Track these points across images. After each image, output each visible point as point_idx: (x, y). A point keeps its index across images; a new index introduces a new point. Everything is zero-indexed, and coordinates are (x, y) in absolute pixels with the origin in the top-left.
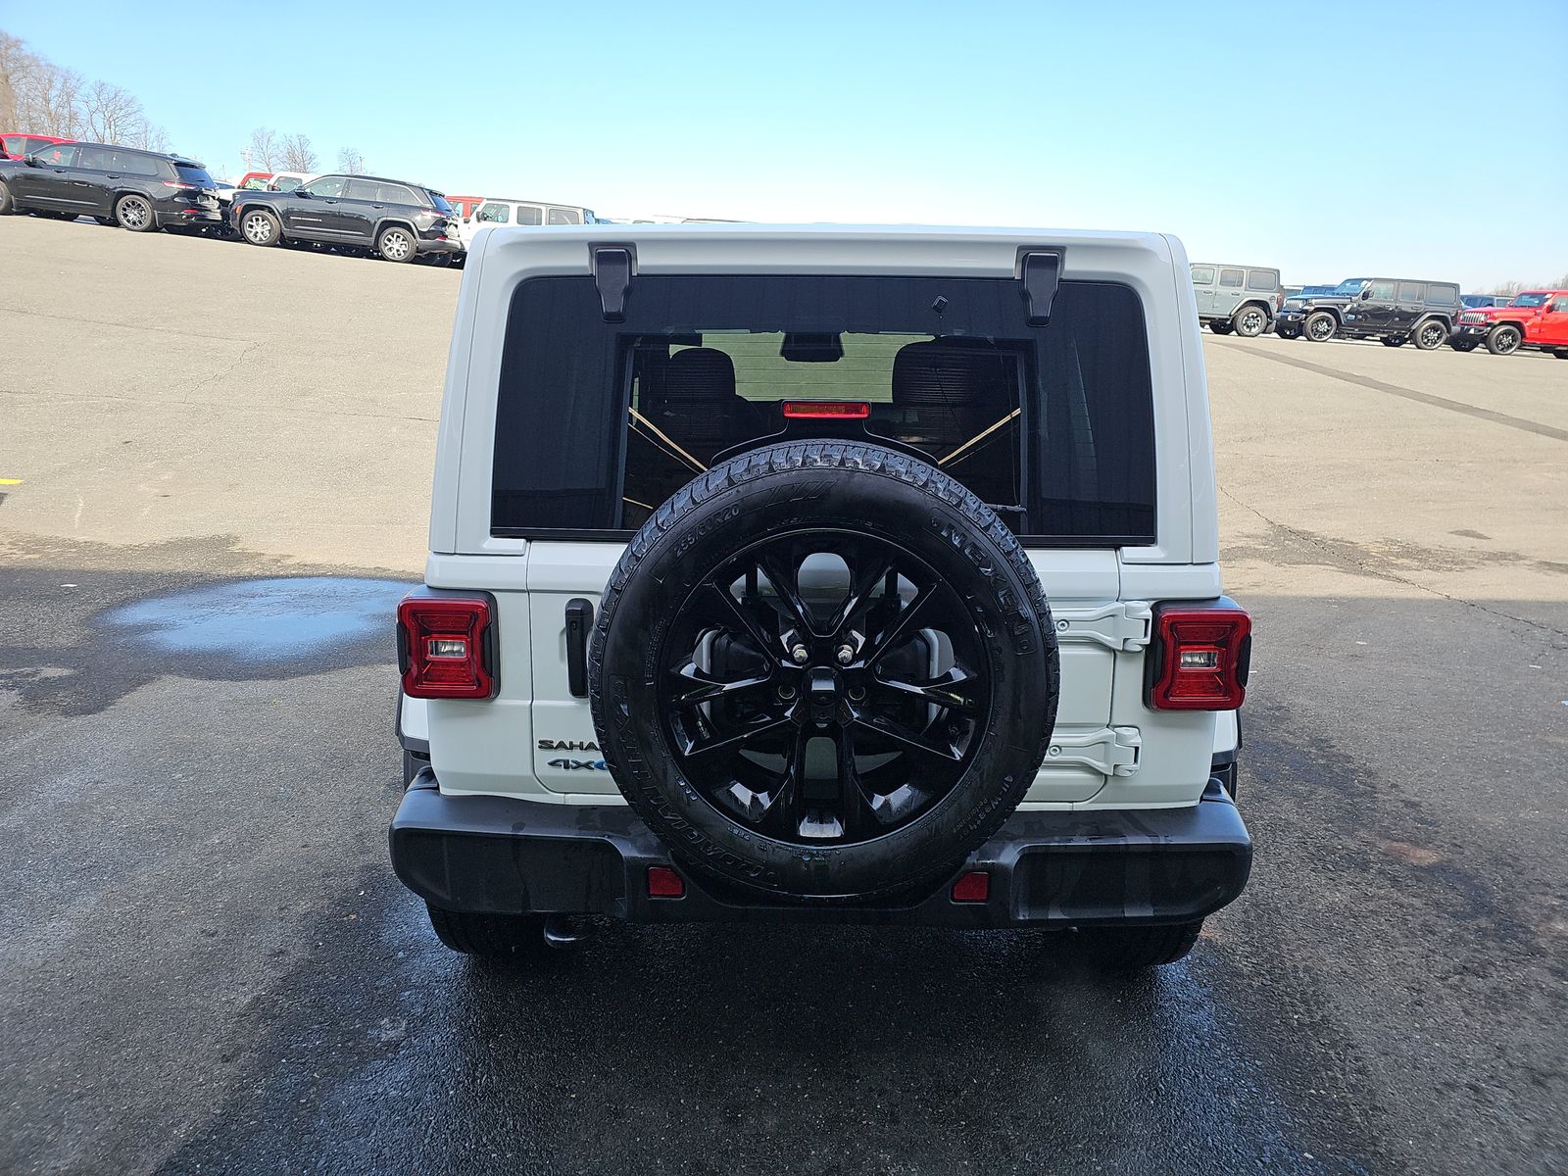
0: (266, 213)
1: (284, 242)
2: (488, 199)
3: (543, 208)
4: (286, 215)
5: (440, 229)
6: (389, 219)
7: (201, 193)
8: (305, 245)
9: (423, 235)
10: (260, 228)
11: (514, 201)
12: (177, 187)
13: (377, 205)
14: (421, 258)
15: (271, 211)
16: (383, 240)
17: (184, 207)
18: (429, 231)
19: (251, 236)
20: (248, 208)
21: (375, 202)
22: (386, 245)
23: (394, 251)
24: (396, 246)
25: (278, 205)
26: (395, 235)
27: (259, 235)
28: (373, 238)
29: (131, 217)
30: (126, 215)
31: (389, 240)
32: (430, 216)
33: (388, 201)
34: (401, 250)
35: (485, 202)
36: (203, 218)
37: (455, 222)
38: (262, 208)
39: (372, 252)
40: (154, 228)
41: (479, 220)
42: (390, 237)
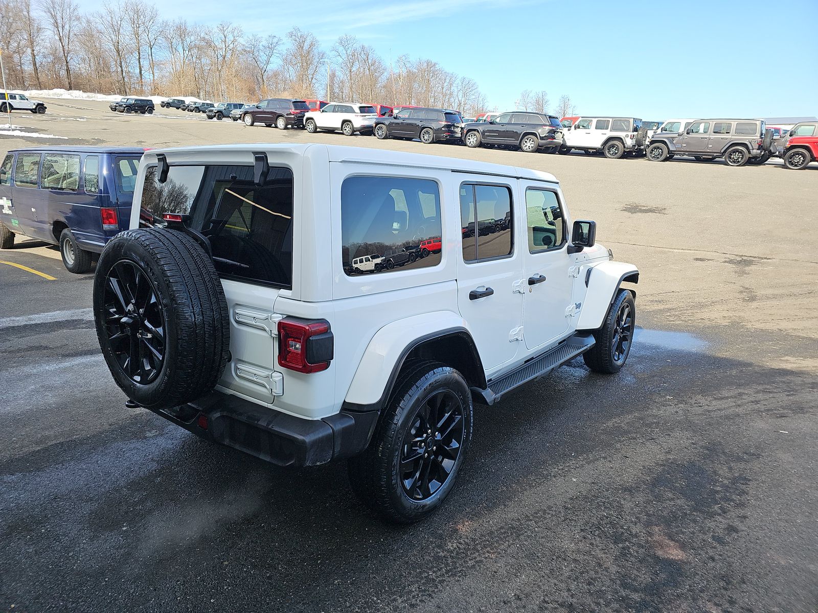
0: (476, 133)
1: (481, 145)
2: (582, 117)
3: (611, 120)
4: (484, 132)
5: (551, 134)
6: (527, 131)
7: (454, 125)
8: (491, 146)
9: (542, 138)
10: (472, 140)
11: (595, 117)
12: (444, 123)
13: (523, 125)
14: (539, 150)
15: (478, 132)
16: (523, 142)
17: (445, 131)
18: (545, 136)
19: (468, 143)
20: (469, 131)
21: (522, 124)
22: (524, 144)
23: (527, 147)
24: (528, 144)
25: (481, 129)
26: (529, 139)
27: (472, 143)
28: (519, 141)
29: (426, 138)
30: (424, 137)
31: (526, 142)
32: (547, 128)
33: (529, 123)
34: (531, 146)
35: (581, 119)
36: (452, 136)
37: (561, 131)
38: (475, 130)
39: (517, 148)
40: (432, 142)
41: (575, 129)
42: (526, 140)
